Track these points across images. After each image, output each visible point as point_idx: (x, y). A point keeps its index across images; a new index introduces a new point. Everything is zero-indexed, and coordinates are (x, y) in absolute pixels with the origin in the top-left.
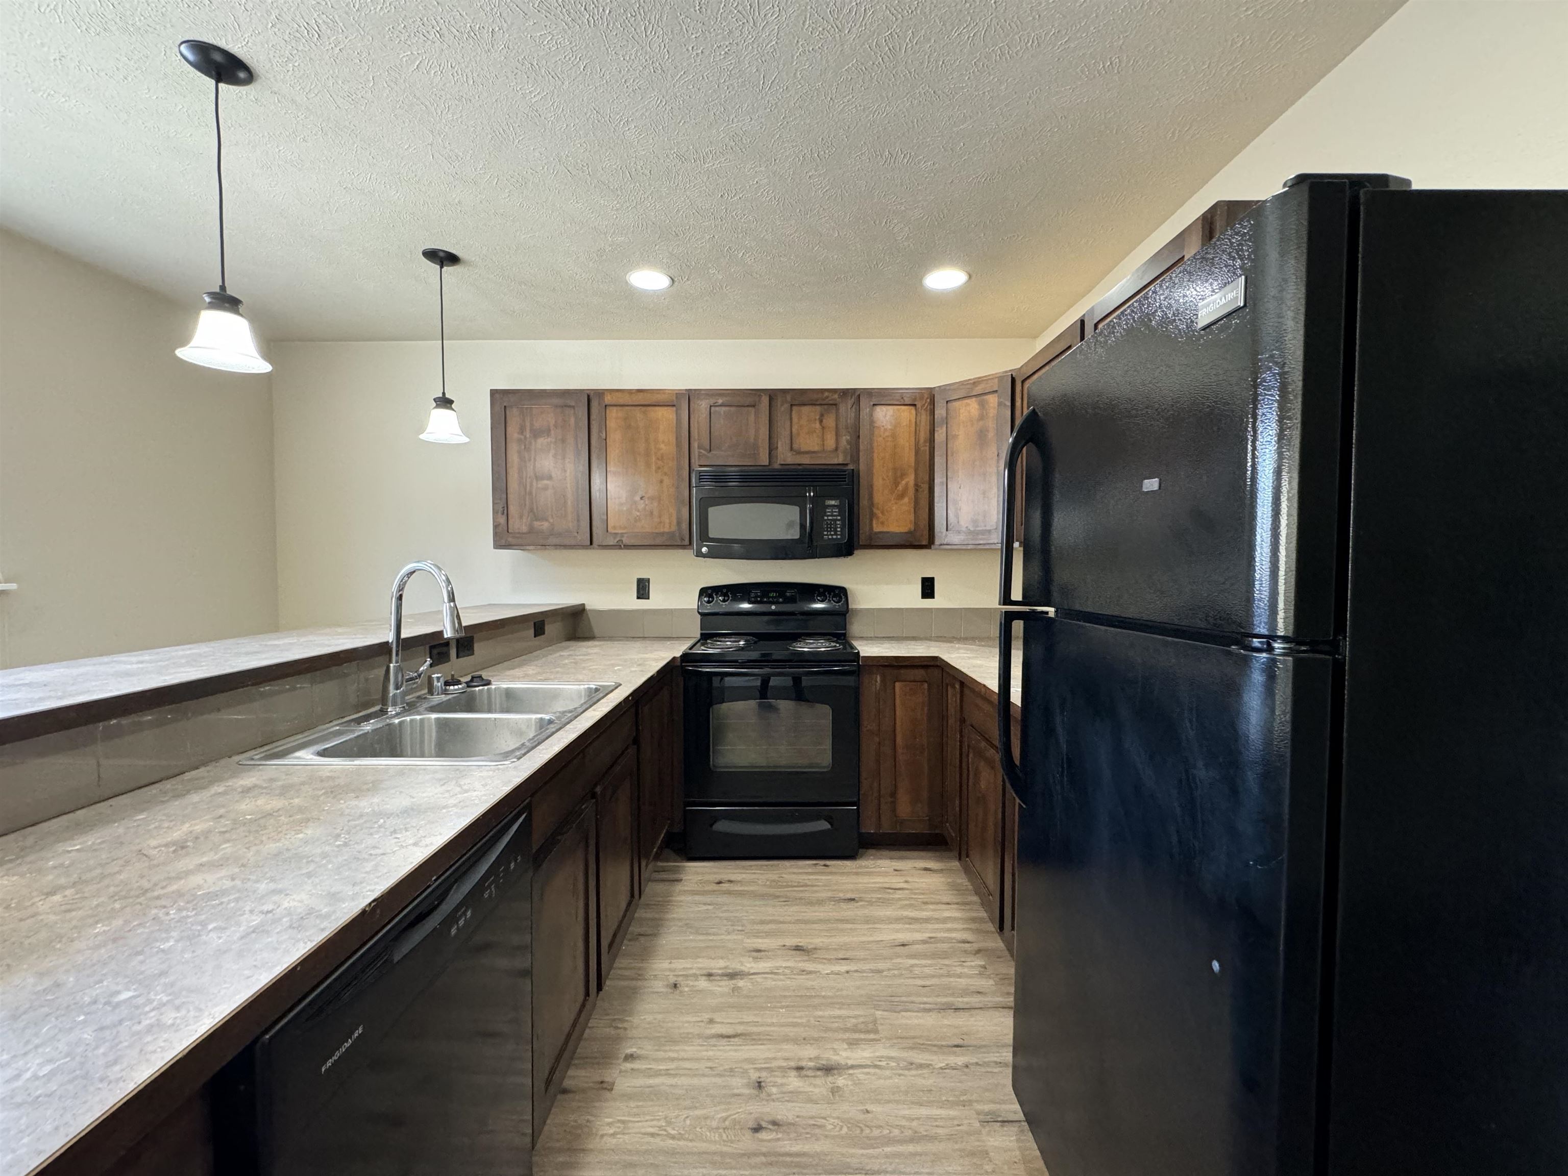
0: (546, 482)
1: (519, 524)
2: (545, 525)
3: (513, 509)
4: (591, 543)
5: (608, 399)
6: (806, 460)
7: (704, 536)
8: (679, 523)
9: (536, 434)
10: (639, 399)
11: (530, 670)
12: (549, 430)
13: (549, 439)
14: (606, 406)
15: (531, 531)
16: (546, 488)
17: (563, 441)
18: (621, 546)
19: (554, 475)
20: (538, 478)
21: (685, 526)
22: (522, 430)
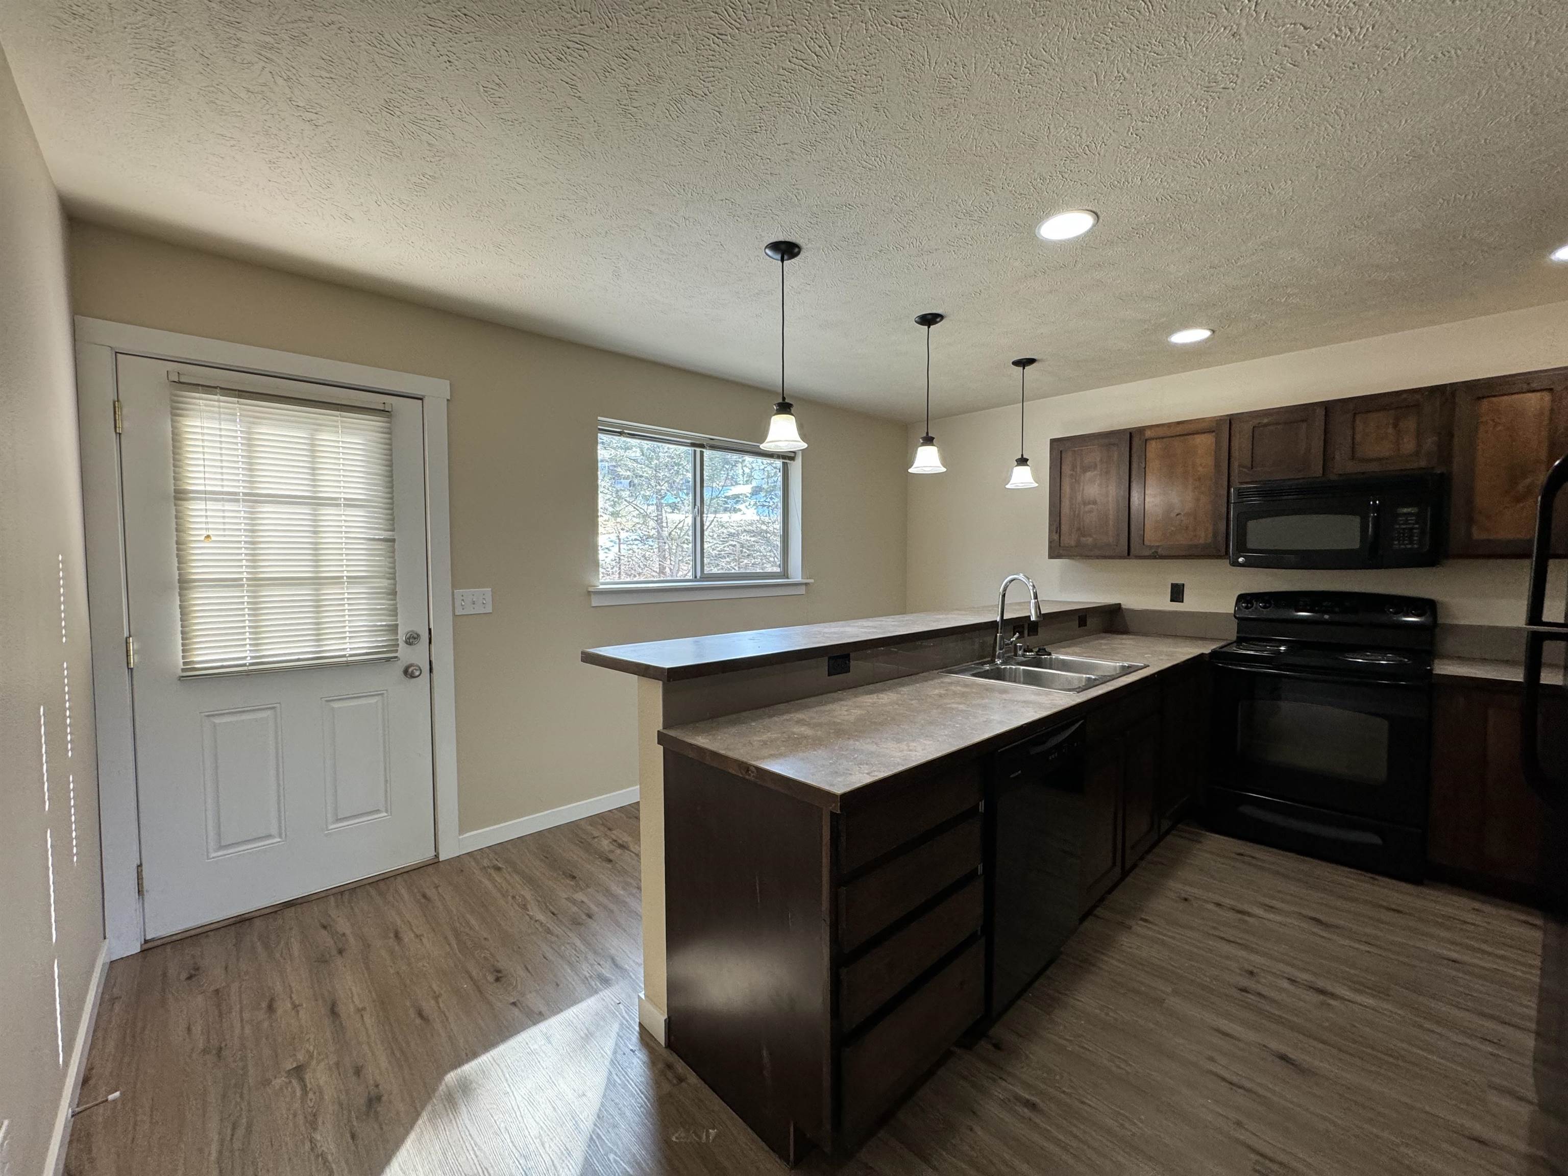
0: (1091, 506)
1: (1069, 539)
2: (1090, 540)
3: (1064, 528)
4: (1129, 554)
5: (1148, 434)
6: (1374, 467)
7: (1242, 548)
8: (1215, 535)
9: (1085, 469)
10: (1179, 430)
11: (1077, 649)
12: (1096, 466)
13: (1095, 472)
14: (1146, 440)
15: (1078, 544)
16: (1091, 511)
17: (1107, 473)
18: (1156, 556)
19: (1098, 501)
20: (1085, 504)
21: (1221, 539)
22: (1074, 468)
